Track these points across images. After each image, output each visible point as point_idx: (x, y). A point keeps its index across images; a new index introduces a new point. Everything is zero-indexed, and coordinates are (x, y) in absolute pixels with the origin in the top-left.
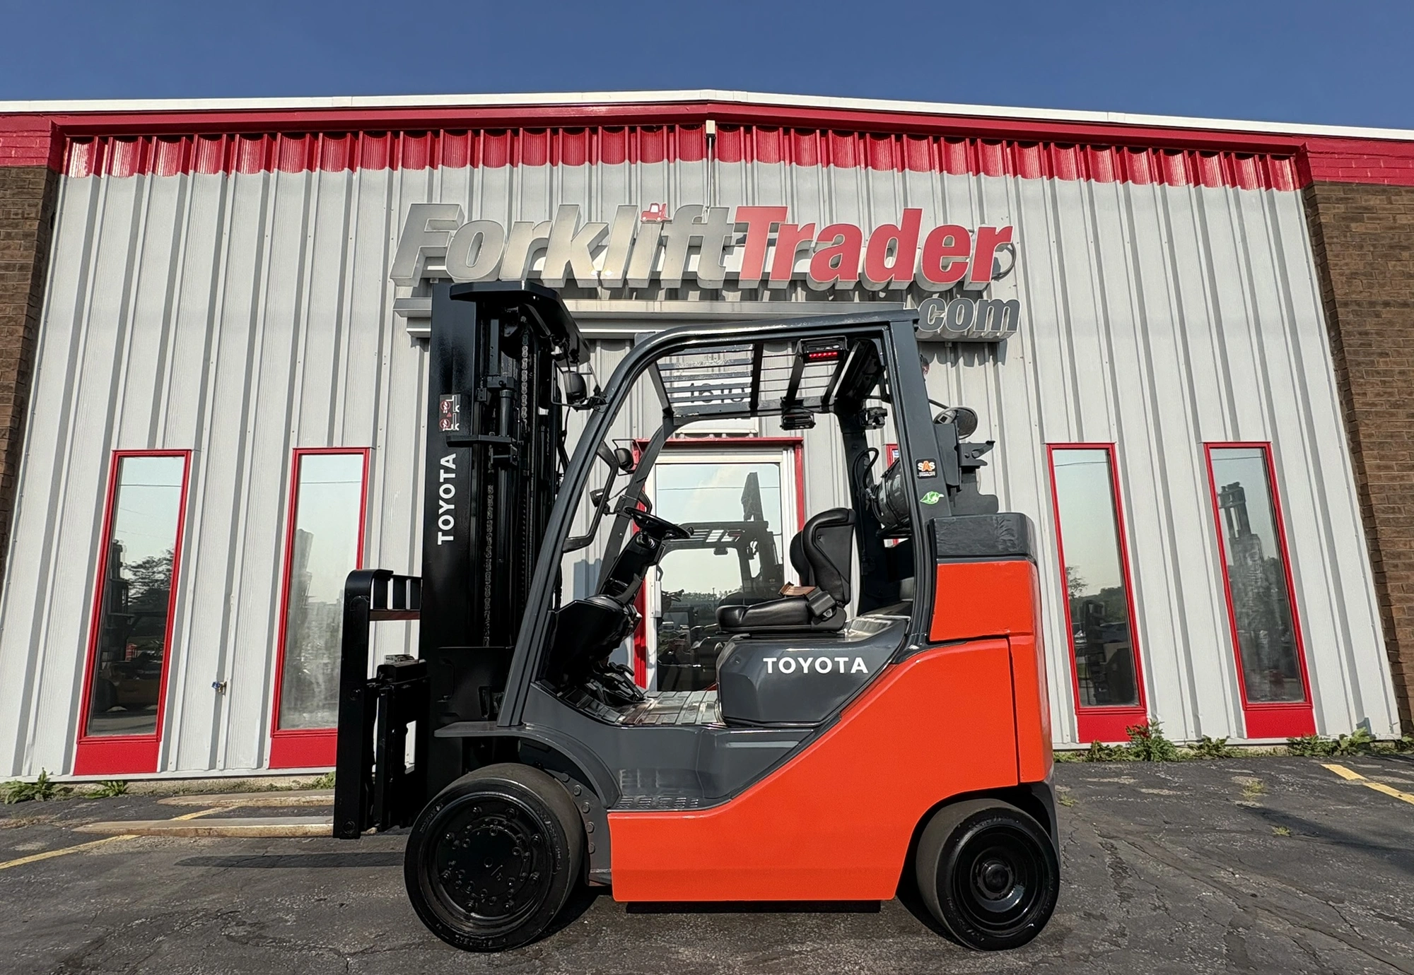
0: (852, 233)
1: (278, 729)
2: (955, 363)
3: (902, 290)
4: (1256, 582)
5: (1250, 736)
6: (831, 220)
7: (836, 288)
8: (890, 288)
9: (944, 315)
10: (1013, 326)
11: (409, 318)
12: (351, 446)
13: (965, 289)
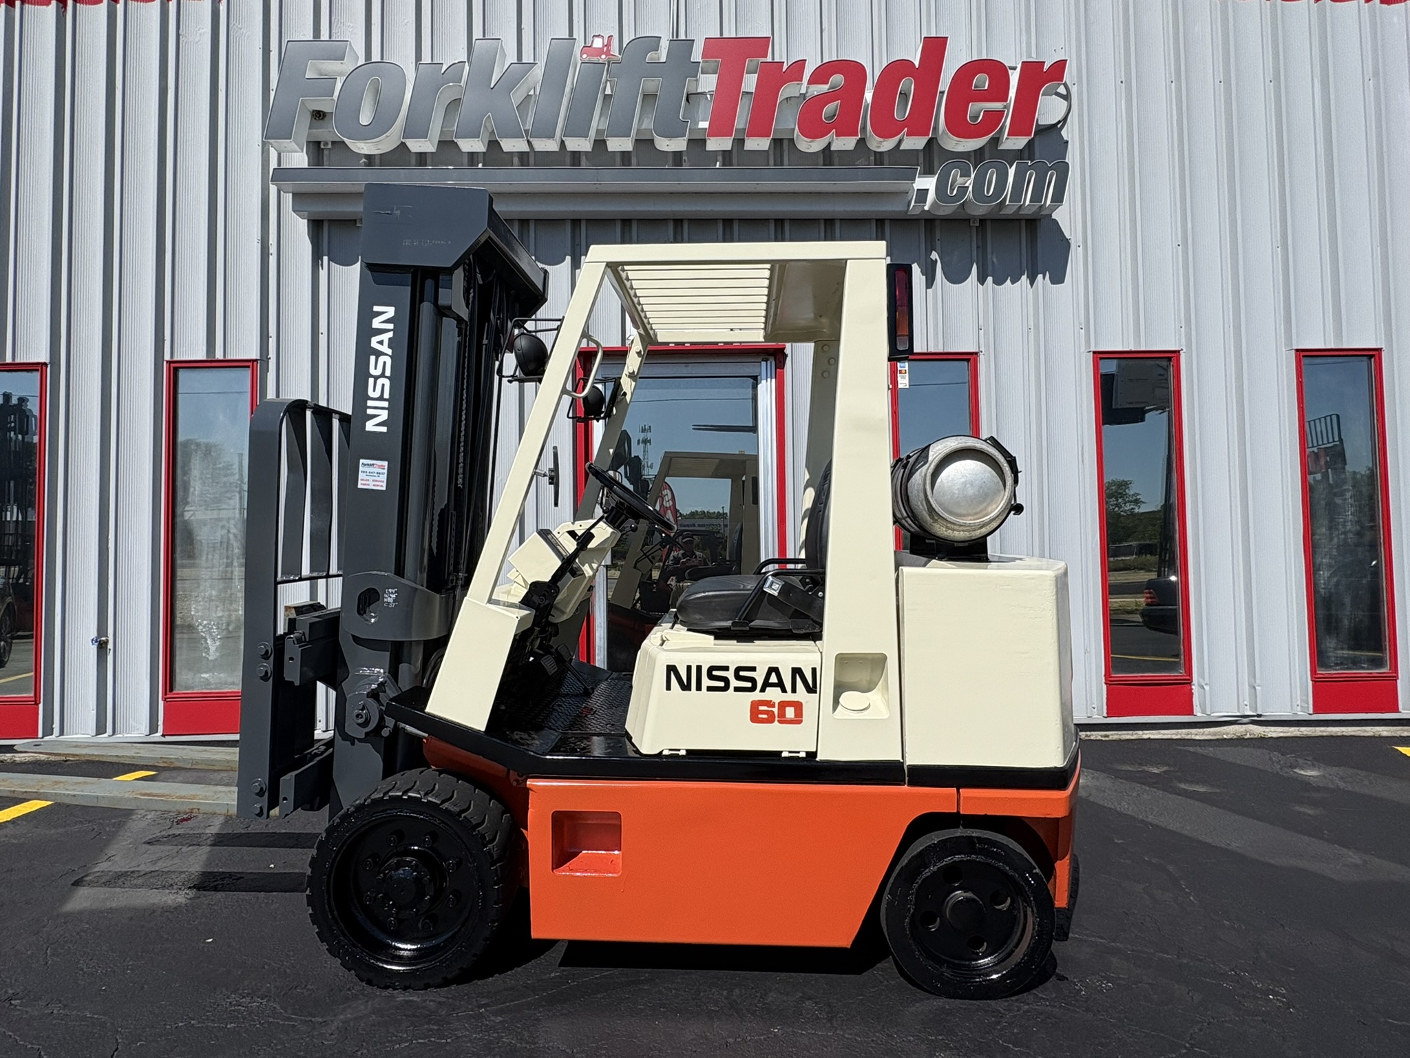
0: (854, 71)
1: (171, 690)
2: (982, 248)
4: (1344, 526)
5: (1316, 711)
6: (830, 55)
7: (832, 149)
8: (901, 148)
9: (969, 183)
10: (1058, 198)
11: (294, 195)
12: (235, 358)
13: (1000, 148)
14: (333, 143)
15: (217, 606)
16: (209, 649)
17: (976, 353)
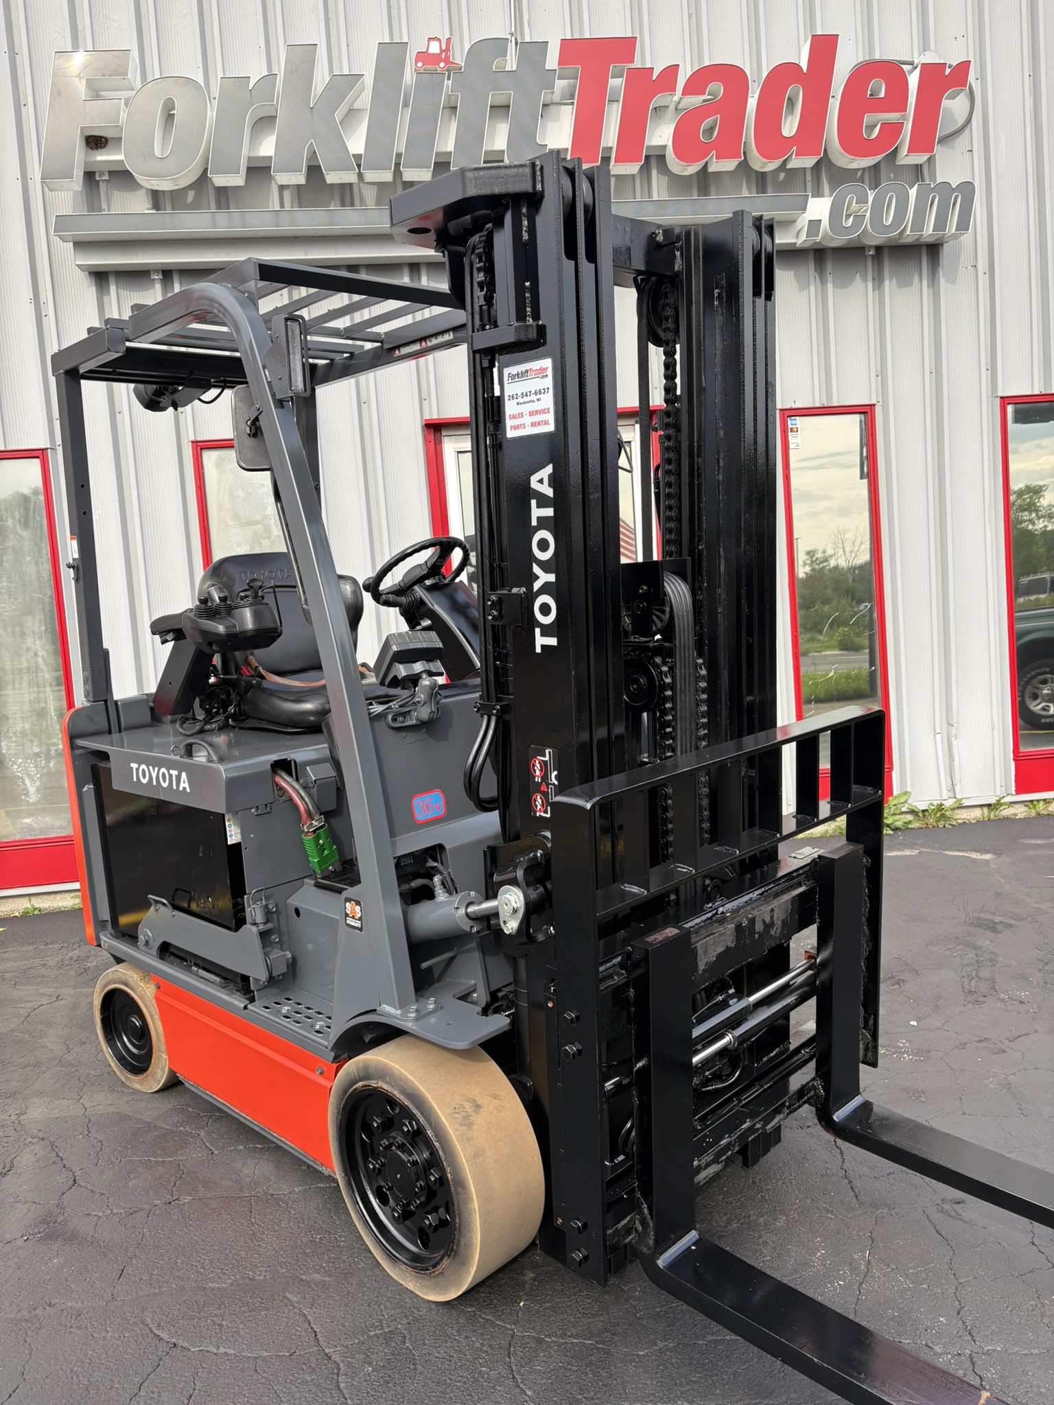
0: (733, 77)
2: (879, 281)
3: (805, 169)
6: (702, 58)
7: (711, 169)
8: (788, 167)
9: (866, 210)
10: (963, 225)
11: (75, 243)
12: (17, 448)
13: (898, 163)
14: (110, 173)
15: (32, 742)
16: (28, 792)
17: (874, 405)
